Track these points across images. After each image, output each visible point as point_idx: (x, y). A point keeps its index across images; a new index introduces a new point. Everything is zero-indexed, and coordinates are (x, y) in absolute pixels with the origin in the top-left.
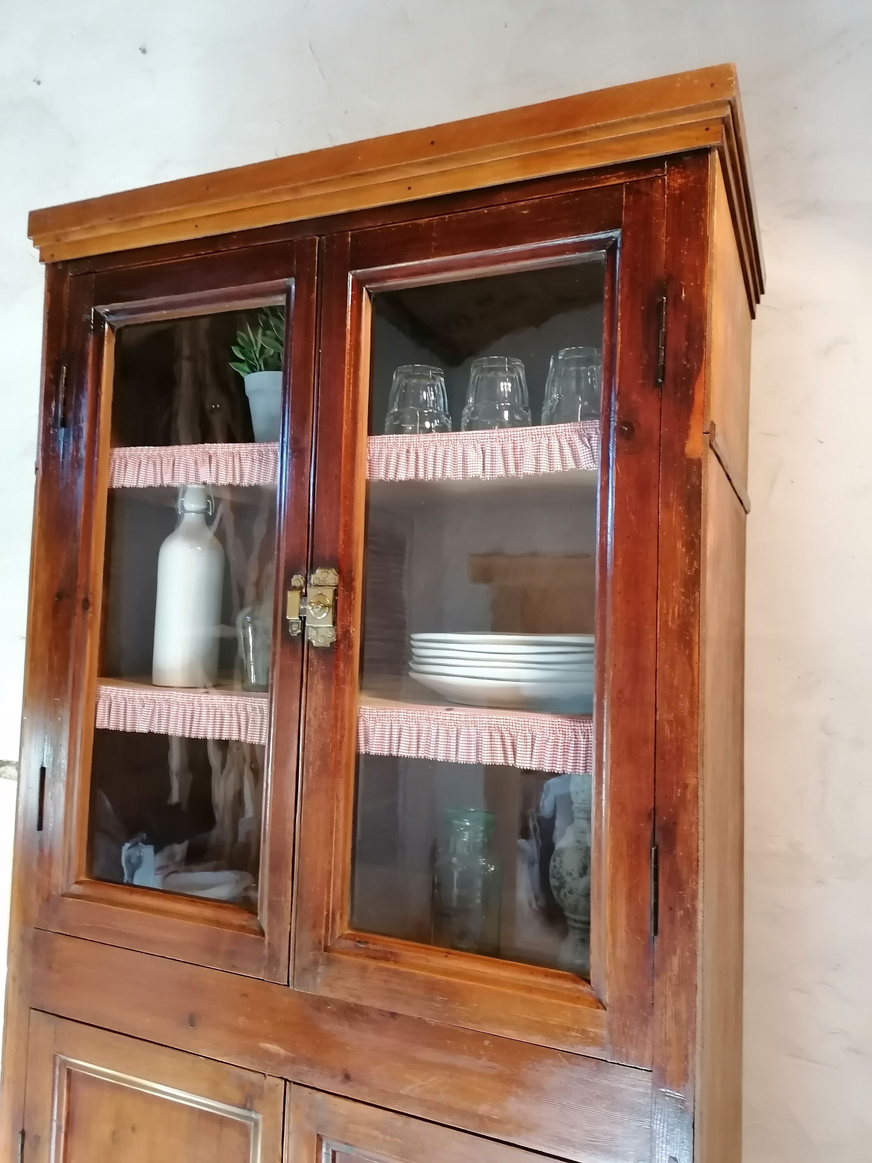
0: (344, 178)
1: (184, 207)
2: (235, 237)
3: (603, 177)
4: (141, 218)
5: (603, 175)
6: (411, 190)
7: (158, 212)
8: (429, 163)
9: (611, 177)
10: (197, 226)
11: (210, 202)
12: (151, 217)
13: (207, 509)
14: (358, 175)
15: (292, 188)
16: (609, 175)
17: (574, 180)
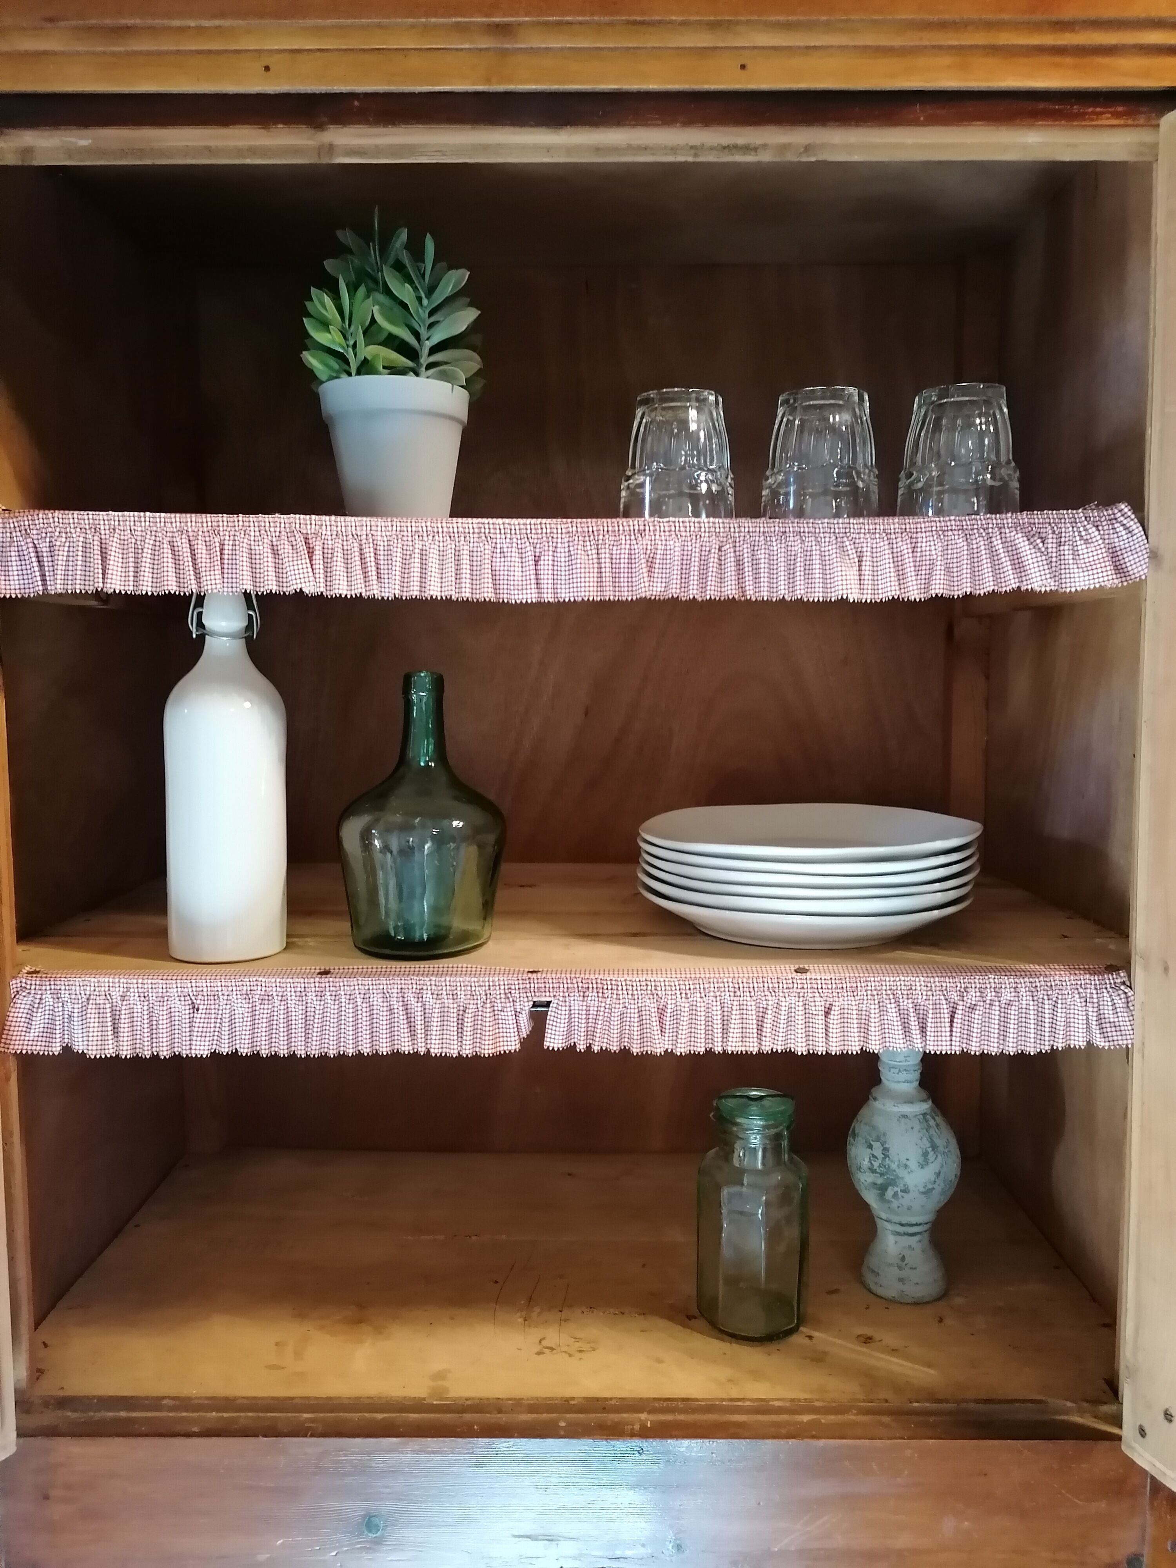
0: (611, 24)
1: (241, 22)
2: (356, 103)
3: (1090, 110)
4: (127, 30)
5: (1090, 107)
6: (743, 72)
7: (176, 23)
8: (788, 26)
9: (1103, 113)
10: (267, 68)
11: (310, 22)
12: (152, 30)
13: (249, 627)
14: (643, 23)
15: (497, 26)
16: (1100, 107)
17: (1041, 106)
